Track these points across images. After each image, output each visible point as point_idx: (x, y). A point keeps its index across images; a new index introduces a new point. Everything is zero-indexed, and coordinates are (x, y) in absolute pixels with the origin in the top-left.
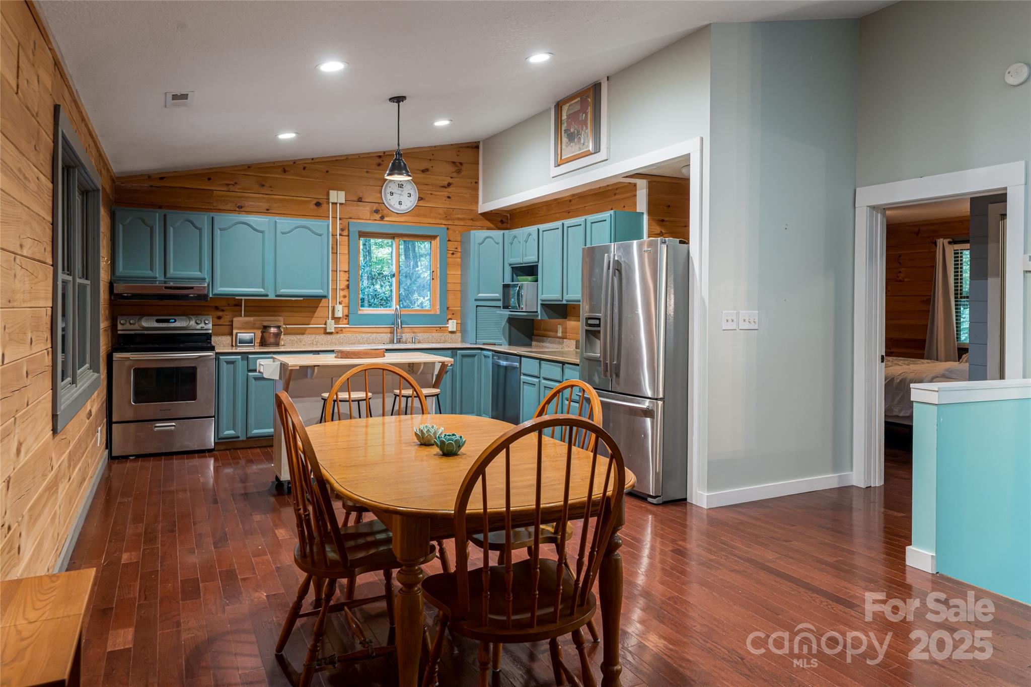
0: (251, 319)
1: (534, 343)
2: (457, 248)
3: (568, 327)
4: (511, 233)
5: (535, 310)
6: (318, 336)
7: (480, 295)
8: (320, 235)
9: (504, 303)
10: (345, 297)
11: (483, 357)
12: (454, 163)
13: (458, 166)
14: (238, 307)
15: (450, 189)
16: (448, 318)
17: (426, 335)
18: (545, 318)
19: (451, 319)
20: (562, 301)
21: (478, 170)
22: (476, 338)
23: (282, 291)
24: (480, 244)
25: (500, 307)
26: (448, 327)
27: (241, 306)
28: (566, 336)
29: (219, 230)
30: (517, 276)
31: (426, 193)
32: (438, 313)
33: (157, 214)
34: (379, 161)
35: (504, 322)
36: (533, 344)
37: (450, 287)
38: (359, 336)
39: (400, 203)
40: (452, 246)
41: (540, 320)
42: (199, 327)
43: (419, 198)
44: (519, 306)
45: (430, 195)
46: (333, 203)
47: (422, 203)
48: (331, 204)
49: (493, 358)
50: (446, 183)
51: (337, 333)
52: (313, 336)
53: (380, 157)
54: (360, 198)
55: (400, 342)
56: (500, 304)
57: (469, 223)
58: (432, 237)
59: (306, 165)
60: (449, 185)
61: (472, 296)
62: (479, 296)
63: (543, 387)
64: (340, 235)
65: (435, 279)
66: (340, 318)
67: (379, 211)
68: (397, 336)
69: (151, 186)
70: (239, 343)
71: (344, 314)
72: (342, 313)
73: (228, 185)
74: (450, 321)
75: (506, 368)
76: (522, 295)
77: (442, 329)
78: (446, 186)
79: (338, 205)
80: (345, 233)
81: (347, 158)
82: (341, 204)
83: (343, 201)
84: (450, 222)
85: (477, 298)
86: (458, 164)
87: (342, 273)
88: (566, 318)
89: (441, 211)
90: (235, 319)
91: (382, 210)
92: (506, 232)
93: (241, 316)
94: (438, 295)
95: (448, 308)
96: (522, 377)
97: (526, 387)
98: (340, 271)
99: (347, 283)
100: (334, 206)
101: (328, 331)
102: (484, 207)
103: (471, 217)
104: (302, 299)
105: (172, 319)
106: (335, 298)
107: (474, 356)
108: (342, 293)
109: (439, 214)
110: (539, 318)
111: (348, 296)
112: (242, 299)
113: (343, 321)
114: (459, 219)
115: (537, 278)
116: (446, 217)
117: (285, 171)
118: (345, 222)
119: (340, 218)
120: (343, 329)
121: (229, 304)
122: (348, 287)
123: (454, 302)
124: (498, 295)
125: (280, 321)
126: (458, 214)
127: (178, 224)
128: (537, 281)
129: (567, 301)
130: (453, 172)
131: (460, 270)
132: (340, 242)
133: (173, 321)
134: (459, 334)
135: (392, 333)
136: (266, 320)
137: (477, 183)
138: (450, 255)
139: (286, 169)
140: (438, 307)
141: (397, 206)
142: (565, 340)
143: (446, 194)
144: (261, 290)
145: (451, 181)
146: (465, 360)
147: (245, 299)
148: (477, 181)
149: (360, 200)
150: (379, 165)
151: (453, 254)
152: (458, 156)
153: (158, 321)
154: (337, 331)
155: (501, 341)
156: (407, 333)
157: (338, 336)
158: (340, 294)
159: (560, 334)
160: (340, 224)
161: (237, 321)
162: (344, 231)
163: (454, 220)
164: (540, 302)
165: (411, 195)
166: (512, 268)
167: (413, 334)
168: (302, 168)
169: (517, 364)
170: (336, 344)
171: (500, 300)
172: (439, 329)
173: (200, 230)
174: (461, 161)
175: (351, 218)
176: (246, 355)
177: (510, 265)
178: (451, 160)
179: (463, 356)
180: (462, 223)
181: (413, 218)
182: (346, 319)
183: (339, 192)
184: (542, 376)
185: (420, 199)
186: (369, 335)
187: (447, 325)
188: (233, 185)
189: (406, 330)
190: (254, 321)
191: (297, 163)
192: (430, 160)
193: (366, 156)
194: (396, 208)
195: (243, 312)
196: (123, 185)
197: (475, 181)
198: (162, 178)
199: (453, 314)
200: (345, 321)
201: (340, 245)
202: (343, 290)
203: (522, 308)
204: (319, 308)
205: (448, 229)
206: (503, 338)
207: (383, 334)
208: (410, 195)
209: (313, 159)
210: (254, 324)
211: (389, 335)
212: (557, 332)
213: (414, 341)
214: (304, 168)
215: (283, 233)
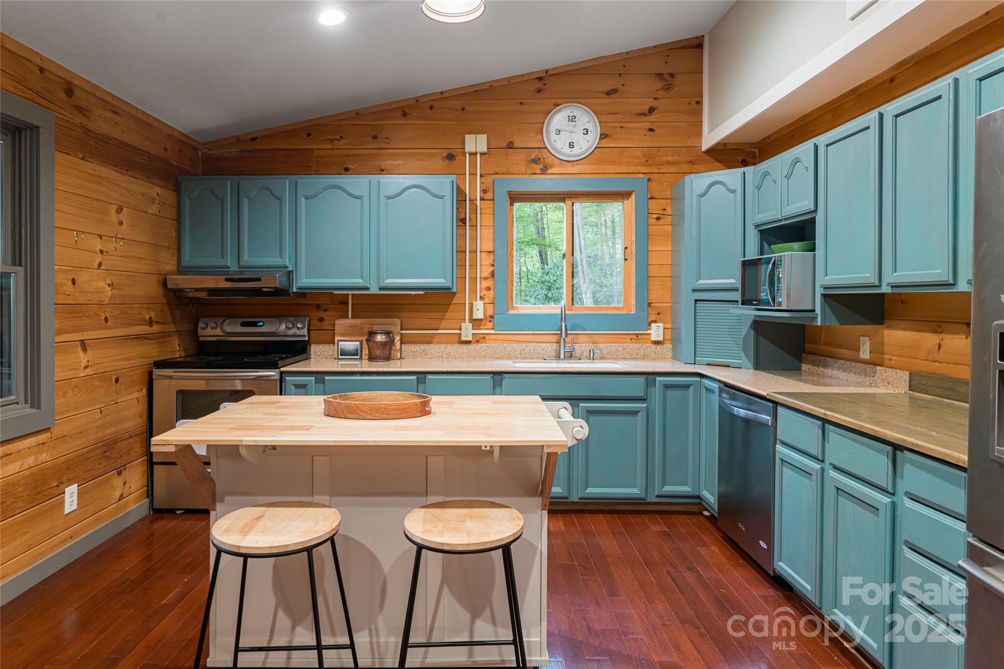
0: (358, 321)
1: (805, 367)
2: (664, 210)
3: (886, 341)
4: (757, 169)
5: (810, 308)
6: (449, 345)
7: (700, 282)
8: (442, 197)
9: (743, 295)
10: (488, 289)
11: (704, 391)
12: (660, 75)
13: (667, 80)
14: (344, 305)
15: (654, 117)
16: (650, 320)
17: (613, 347)
18: (833, 322)
19: (655, 322)
20: (880, 286)
21: (701, 82)
22: (695, 354)
23: (388, 281)
24: (701, 196)
25: (737, 301)
26: (650, 334)
27: (348, 304)
28: (883, 359)
29: (303, 199)
30: (769, 245)
31: (614, 127)
32: (634, 312)
33: (229, 182)
34: (539, 85)
35: (745, 328)
36: (803, 369)
37: (653, 271)
38: (508, 347)
39: (571, 145)
40: (655, 206)
41: (821, 327)
42: (291, 332)
43: (601, 135)
44: (774, 300)
45: (621, 129)
46: (470, 154)
47: (606, 143)
48: (467, 155)
49: (720, 396)
50: (646, 108)
51: (478, 341)
52: (443, 347)
53: (540, 79)
54: (511, 142)
55: (571, 357)
56: (737, 296)
57: (686, 167)
58: (623, 195)
59: (434, 103)
60: (651, 110)
61: (687, 283)
62: (699, 284)
63: (834, 491)
64: (482, 199)
65: (629, 259)
66: (481, 320)
67: (540, 159)
68: (565, 347)
69: (242, 151)
70: (340, 355)
71: (488, 314)
72: (483, 313)
73: (331, 140)
74: (653, 325)
75: (747, 421)
76: (779, 278)
77: (639, 336)
78: (647, 112)
79: (478, 155)
80: (489, 196)
81: (491, 86)
82: (482, 154)
83: (485, 150)
84: (654, 169)
85: (697, 287)
86: (667, 77)
87: (484, 254)
88: (882, 324)
89: (638, 153)
90: (337, 322)
91: (543, 159)
92: (749, 170)
93: (348, 318)
94: (633, 284)
95: (649, 305)
96: (779, 447)
97: (787, 472)
98: (480, 252)
99: (492, 269)
100: (473, 157)
101: (463, 339)
102: (710, 138)
103: (690, 159)
104: (422, 293)
105: (260, 322)
106: (473, 291)
107: (686, 387)
108: (485, 284)
109: (636, 158)
110: (819, 324)
111: (492, 288)
112: (348, 295)
113: (486, 325)
114: (669, 163)
115: (814, 244)
116: (647, 161)
117: (405, 114)
118: (489, 180)
119: (480, 175)
120: (486, 336)
121: (333, 302)
122: (493, 274)
123: (660, 295)
124: (733, 281)
125: (396, 325)
126: (666, 156)
127: (254, 193)
128: (813, 249)
129: (892, 287)
130: (658, 90)
131: (670, 244)
132: (481, 209)
133: (262, 324)
134: (668, 346)
135: (558, 342)
136: (378, 323)
137: (699, 103)
138: (653, 221)
139: (407, 111)
140: (634, 303)
141: (567, 150)
142: (878, 368)
143: (647, 125)
144: (358, 281)
145: (654, 103)
146: (670, 393)
147: (352, 294)
148: (699, 99)
149: (510, 146)
150: (539, 91)
151: (658, 219)
152: (666, 63)
153: (244, 324)
154: (477, 339)
155: (741, 361)
156: (583, 343)
157: (478, 346)
158: (481, 285)
159: (865, 354)
160: (482, 183)
161: (341, 324)
162: (487, 194)
163: (660, 165)
164: (819, 291)
165: (589, 132)
166: (761, 231)
167: (592, 346)
168: (429, 107)
169: (767, 418)
170: (475, 358)
171: (737, 290)
172: (635, 337)
173: (279, 199)
174: (671, 72)
175: (497, 174)
176: (321, 376)
177: (757, 226)
178: (655, 72)
179: (667, 386)
180: (673, 169)
181: (594, 167)
182: (490, 321)
183: (479, 136)
184: (828, 460)
185: (604, 136)
186: (524, 345)
187: (649, 332)
188: (339, 140)
189: (581, 339)
190: (362, 324)
191: (421, 101)
192: (620, 75)
193: (519, 80)
194: (566, 152)
195: (350, 313)
196: (210, 152)
197: (695, 100)
198: (253, 140)
199: (659, 314)
200: (489, 325)
201: (481, 213)
202: (486, 279)
203: (780, 304)
204: (451, 306)
205: (649, 180)
206: (743, 355)
207: (544, 344)
208: (586, 132)
209: (442, 93)
210: (362, 328)
211: (555, 346)
212: (858, 350)
213: (592, 356)
214: (431, 108)
215: (388, 198)
